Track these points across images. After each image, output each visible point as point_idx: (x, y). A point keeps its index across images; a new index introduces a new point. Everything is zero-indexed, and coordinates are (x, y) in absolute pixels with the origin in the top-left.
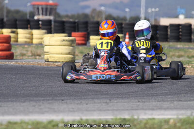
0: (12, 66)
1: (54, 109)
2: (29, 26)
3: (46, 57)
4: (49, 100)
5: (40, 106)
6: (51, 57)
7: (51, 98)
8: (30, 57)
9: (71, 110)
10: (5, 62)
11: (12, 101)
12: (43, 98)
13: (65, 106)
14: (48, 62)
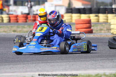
0: (91, 37)
2: (107, 12)
3: (112, 31)
4: (104, 60)
5: (96, 64)
6: (115, 31)
7: (106, 58)
9: (114, 66)
10: (88, 35)
11: (81, 61)
12: (101, 59)
13: (111, 64)
14: (113, 34)
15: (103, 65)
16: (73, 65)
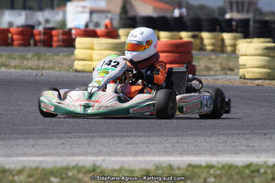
1: (253, 146)
2: (218, 27)
3: (241, 72)
4: (245, 134)
5: (234, 142)
6: (248, 72)
7: (249, 131)
8: (219, 72)
11: (193, 135)
12: (237, 131)
13: (269, 142)
14: (245, 79)
15: (251, 145)
16: (178, 143)
